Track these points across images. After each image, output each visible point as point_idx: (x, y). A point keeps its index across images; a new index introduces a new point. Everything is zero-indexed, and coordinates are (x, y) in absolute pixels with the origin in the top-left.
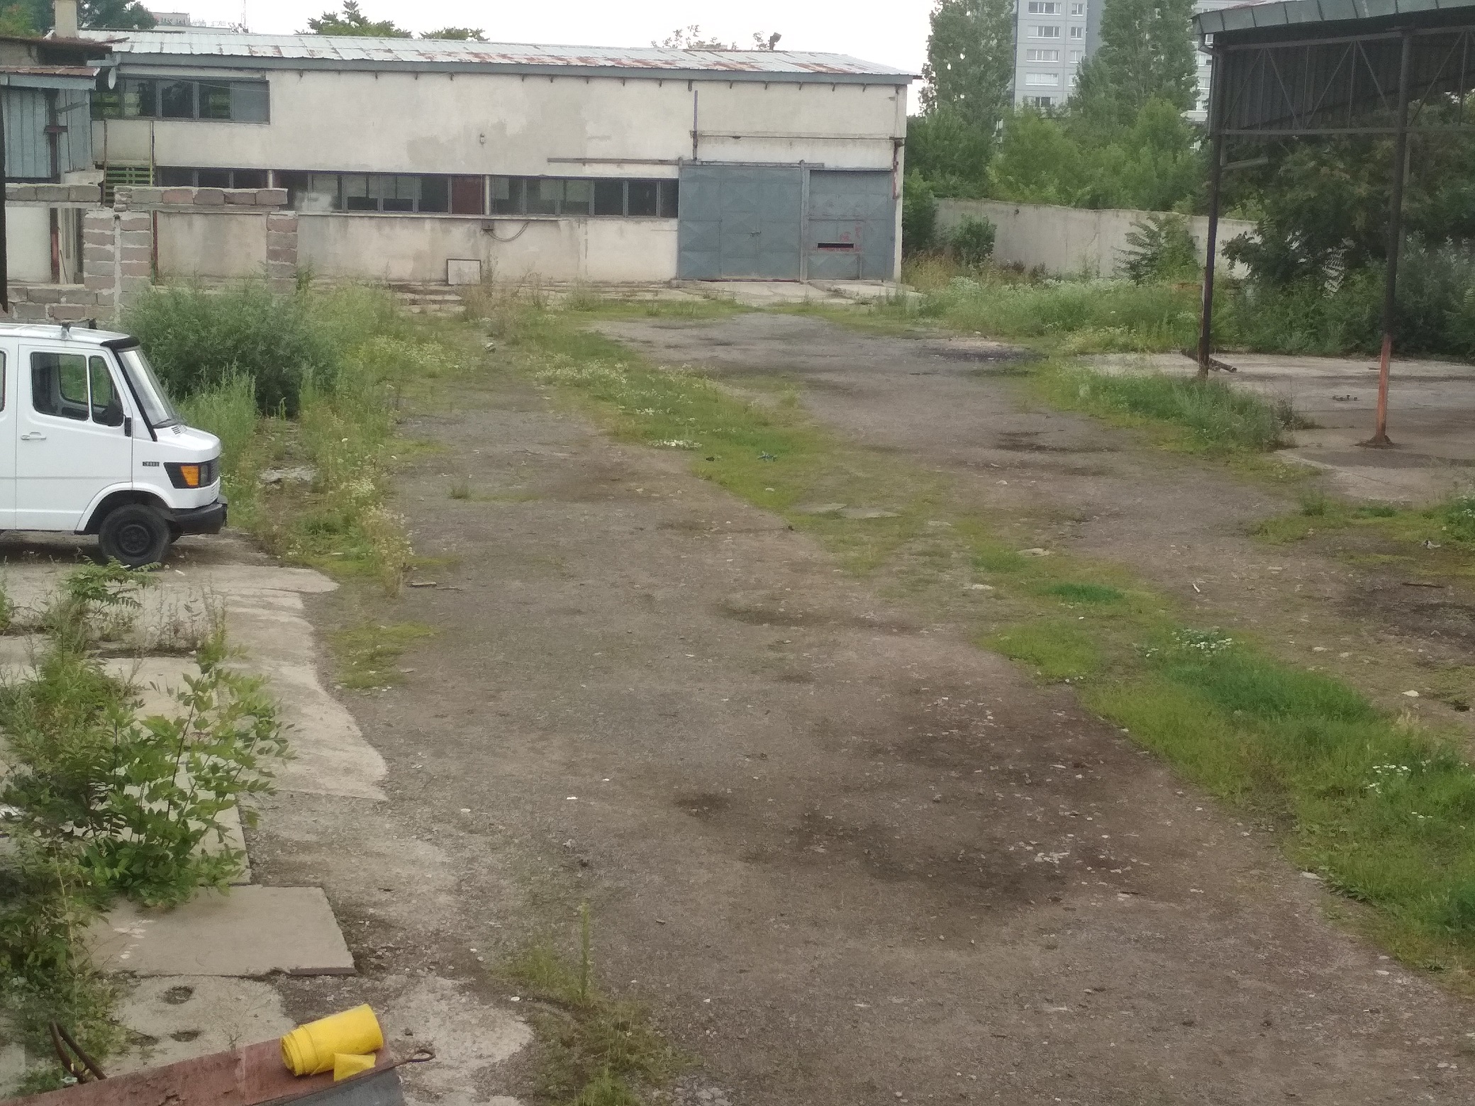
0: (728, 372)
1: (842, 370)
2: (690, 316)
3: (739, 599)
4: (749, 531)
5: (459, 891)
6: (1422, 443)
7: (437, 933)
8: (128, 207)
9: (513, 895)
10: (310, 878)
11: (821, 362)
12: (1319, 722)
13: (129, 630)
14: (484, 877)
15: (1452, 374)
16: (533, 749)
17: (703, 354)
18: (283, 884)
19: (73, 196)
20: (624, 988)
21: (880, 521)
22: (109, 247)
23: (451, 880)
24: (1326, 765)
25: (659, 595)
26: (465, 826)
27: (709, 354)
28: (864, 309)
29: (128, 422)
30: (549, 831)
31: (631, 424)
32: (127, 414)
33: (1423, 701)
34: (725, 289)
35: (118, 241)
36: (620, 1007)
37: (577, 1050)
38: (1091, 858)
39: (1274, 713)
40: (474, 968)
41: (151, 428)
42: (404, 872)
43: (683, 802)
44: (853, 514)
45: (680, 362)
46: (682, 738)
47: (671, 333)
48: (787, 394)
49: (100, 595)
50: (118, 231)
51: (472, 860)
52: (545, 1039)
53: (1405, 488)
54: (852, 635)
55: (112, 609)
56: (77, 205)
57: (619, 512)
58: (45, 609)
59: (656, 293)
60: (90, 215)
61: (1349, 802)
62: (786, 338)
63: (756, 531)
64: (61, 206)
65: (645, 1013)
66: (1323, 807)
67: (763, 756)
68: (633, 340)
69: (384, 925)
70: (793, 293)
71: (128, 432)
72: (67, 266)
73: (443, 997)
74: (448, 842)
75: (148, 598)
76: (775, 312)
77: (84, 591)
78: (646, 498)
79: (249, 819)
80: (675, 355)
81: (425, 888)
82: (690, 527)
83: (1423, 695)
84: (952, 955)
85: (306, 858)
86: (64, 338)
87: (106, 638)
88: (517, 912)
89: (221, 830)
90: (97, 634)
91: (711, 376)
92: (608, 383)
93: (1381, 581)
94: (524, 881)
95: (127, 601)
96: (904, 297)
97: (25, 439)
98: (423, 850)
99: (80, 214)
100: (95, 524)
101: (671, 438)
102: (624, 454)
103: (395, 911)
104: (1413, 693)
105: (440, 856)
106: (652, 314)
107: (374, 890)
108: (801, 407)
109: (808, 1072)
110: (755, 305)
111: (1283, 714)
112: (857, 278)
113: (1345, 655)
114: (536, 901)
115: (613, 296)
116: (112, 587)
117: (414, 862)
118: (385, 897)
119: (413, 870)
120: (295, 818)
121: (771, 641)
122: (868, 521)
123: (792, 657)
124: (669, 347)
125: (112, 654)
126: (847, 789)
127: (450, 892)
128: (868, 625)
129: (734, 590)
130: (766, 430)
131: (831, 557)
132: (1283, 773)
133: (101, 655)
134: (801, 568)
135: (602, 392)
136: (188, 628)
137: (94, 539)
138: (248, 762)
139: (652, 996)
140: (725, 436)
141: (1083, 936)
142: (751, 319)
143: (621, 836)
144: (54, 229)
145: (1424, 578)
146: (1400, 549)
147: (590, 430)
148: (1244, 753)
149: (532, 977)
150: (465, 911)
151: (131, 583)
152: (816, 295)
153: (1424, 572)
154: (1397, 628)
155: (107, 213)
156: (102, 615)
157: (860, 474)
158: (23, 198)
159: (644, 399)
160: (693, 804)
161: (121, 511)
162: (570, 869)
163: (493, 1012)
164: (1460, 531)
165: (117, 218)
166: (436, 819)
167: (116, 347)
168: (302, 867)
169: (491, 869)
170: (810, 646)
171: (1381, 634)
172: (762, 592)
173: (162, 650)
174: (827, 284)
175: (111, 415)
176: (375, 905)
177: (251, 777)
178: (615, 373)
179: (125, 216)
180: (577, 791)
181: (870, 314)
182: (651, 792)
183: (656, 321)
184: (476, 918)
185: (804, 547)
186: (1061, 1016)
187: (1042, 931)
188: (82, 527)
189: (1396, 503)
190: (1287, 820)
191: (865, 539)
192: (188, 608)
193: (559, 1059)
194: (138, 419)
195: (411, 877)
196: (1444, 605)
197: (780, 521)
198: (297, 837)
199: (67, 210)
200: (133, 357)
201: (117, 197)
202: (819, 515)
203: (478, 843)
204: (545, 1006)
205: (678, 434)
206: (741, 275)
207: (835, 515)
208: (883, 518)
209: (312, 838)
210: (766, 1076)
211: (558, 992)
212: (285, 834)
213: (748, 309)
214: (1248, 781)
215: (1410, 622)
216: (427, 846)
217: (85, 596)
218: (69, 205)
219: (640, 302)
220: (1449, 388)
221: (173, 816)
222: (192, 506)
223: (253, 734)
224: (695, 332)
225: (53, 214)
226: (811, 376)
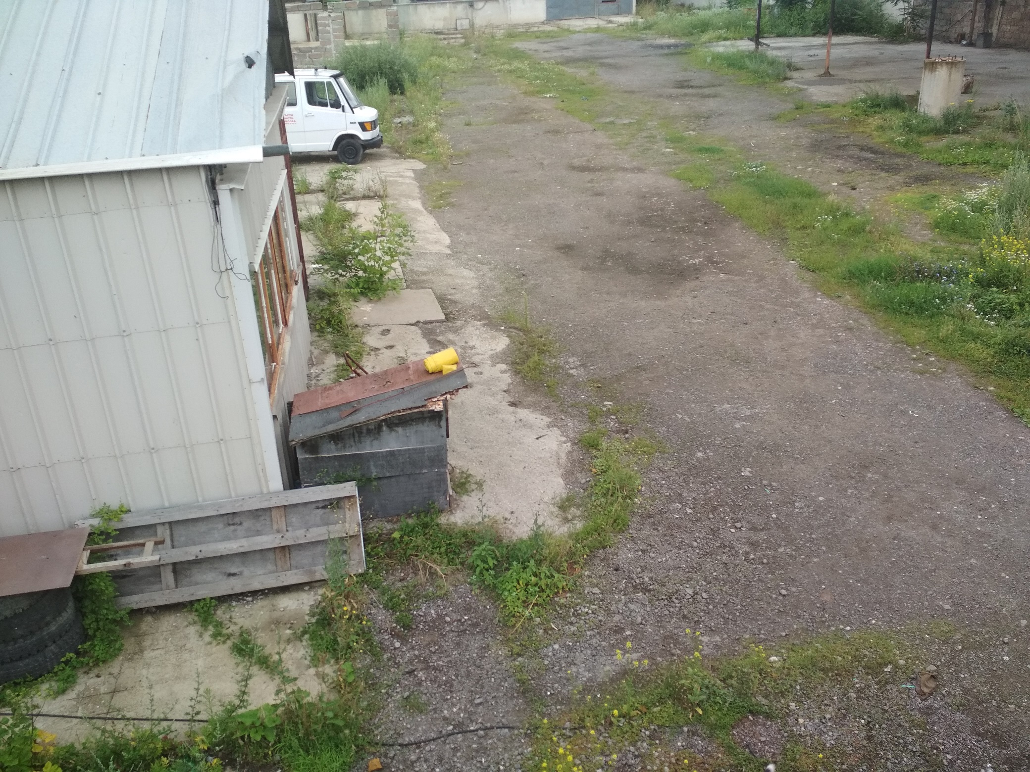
0: (568, 61)
1: (613, 57)
2: (552, 37)
3: (576, 162)
4: (579, 132)
5: (480, 288)
6: (844, 74)
7: (473, 304)
8: (333, 10)
9: (499, 288)
10: (427, 285)
11: (604, 54)
12: (798, 200)
13: (352, 189)
14: (488, 282)
15: (857, 41)
16: (502, 230)
17: (558, 54)
18: (417, 288)
19: (312, 8)
20: (540, 322)
21: (630, 124)
22: (328, 28)
23: (476, 283)
24: (800, 217)
25: (545, 162)
26: (480, 262)
27: (560, 54)
28: (621, 28)
29: (343, 107)
30: (510, 262)
31: (531, 89)
32: (342, 104)
33: (839, 187)
34: (565, 23)
35: (331, 25)
36: (540, 329)
37: (525, 346)
38: (711, 261)
39: (781, 196)
40: (487, 317)
41: (352, 109)
42: (459, 281)
43: (559, 248)
44: (619, 122)
45: (550, 58)
46: (557, 222)
47: (545, 45)
48: (592, 70)
49: (340, 177)
50: (330, 21)
51: (483, 275)
52: (514, 343)
53: (836, 94)
54: (619, 175)
55: (345, 182)
56: (314, 12)
57: (529, 128)
58: (321, 183)
59: (538, 27)
60: (319, 16)
61: (809, 231)
62: (591, 44)
63: (582, 132)
64: (308, 13)
65: (549, 331)
66: (799, 234)
67: (587, 227)
68: (530, 50)
69: (454, 302)
70: (592, 23)
71: (343, 111)
72: (312, 34)
73: (477, 329)
74: (474, 269)
75: (358, 177)
76: (586, 32)
77: (334, 177)
78: (539, 121)
79: (403, 265)
80: (547, 55)
81: (467, 287)
82: (556, 132)
83: (839, 184)
84: (658, 302)
85: (424, 278)
86: (316, 75)
87: (344, 193)
88: (501, 295)
89: (394, 269)
90: (341, 192)
91: (562, 64)
92: (522, 71)
93: (824, 136)
94: (502, 282)
95: (350, 179)
96: (637, 22)
97: (306, 116)
98: (466, 272)
99: (315, 15)
100: (335, 147)
101: (547, 93)
102: (529, 101)
103: (457, 297)
104: (835, 184)
105: (472, 275)
106: (538, 37)
107: (450, 289)
108: (597, 75)
109: (607, 350)
110: (577, 30)
111: (784, 197)
112: (618, 14)
113: (809, 169)
114: (507, 290)
115: (521, 30)
116: (344, 174)
117: (463, 277)
118: (454, 291)
119: (463, 281)
120: (419, 262)
121: (589, 179)
122: (625, 124)
123: (597, 185)
124: (544, 52)
125: (347, 200)
126: (619, 239)
127: (476, 288)
128: (625, 170)
129: (574, 158)
130: (584, 87)
131: (611, 141)
132: (784, 221)
133: (343, 200)
134: (599, 147)
135: (519, 74)
136: (373, 188)
137: (336, 153)
138: (401, 245)
139: (550, 325)
140: (568, 91)
141: (707, 292)
142: (576, 36)
143: (536, 263)
144: (306, 20)
145: (841, 134)
146: (833, 122)
147: (516, 92)
148: (769, 214)
149: (508, 320)
150: (482, 295)
151: (352, 173)
152: (601, 23)
153: (842, 131)
154: (830, 156)
155: (326, 14)
156: (342, 184)
157: (621, 104)
158: (294, 10)
159: (536, 77)
160: (562, 248)
161: (344, 142)
162: (519, 277)
163: (495, 333)
164: (857, 112)
165: (330, 16)
166: (470, 260)
167: (335, 77)
168: (424, 281)
169: (491, 279)
170: (603, 180)
171: (824, 159)
172: (585, 158)
173: (365, 197)
174: (606, 18)
175: (336, 105)
176: (450, 295)
177: (402, 249)
178: (523, 65)
179: (333, 15)
180: (519, 246)
181: (624, 30)
182: (546, 245)
183: (539, 40)
184: (487, 298)
185: (600, 137)
186: (699, 324)
187: (692, 291)
188: (331, 149)
189: (832, 101)
190: (785, 240)
191: (624, 132)
192: (373, 181)
193: (519, 350)
194: (346, 106)
195: (462, 283)
196: (849, 145)
197: (589, 127)
198: (420, 269)
199: (310, 14)
200: (342, 80)
201: (329, 7)
202: (606, 123)
203: (485, 268)
204: (513, 330)
205: (550, 92)
206: (572, 17)
207: (612, 123)
208: (631, 123)
209: (426, 270)
210: (592, 352)
211: (517, 325)
212: (416, 269)
213: (575, 32)
214: (770, 225)
215: (835, 154)
216: (467, 270)
217: (336, 178)
218: (311, 12)
219: (532, 32)
220: (855, 48)
221: (377, 265)
222: (370, 138)
223: (401, 234)
224: (554, 44)
225: (305, 15)
226: (601, 61)
